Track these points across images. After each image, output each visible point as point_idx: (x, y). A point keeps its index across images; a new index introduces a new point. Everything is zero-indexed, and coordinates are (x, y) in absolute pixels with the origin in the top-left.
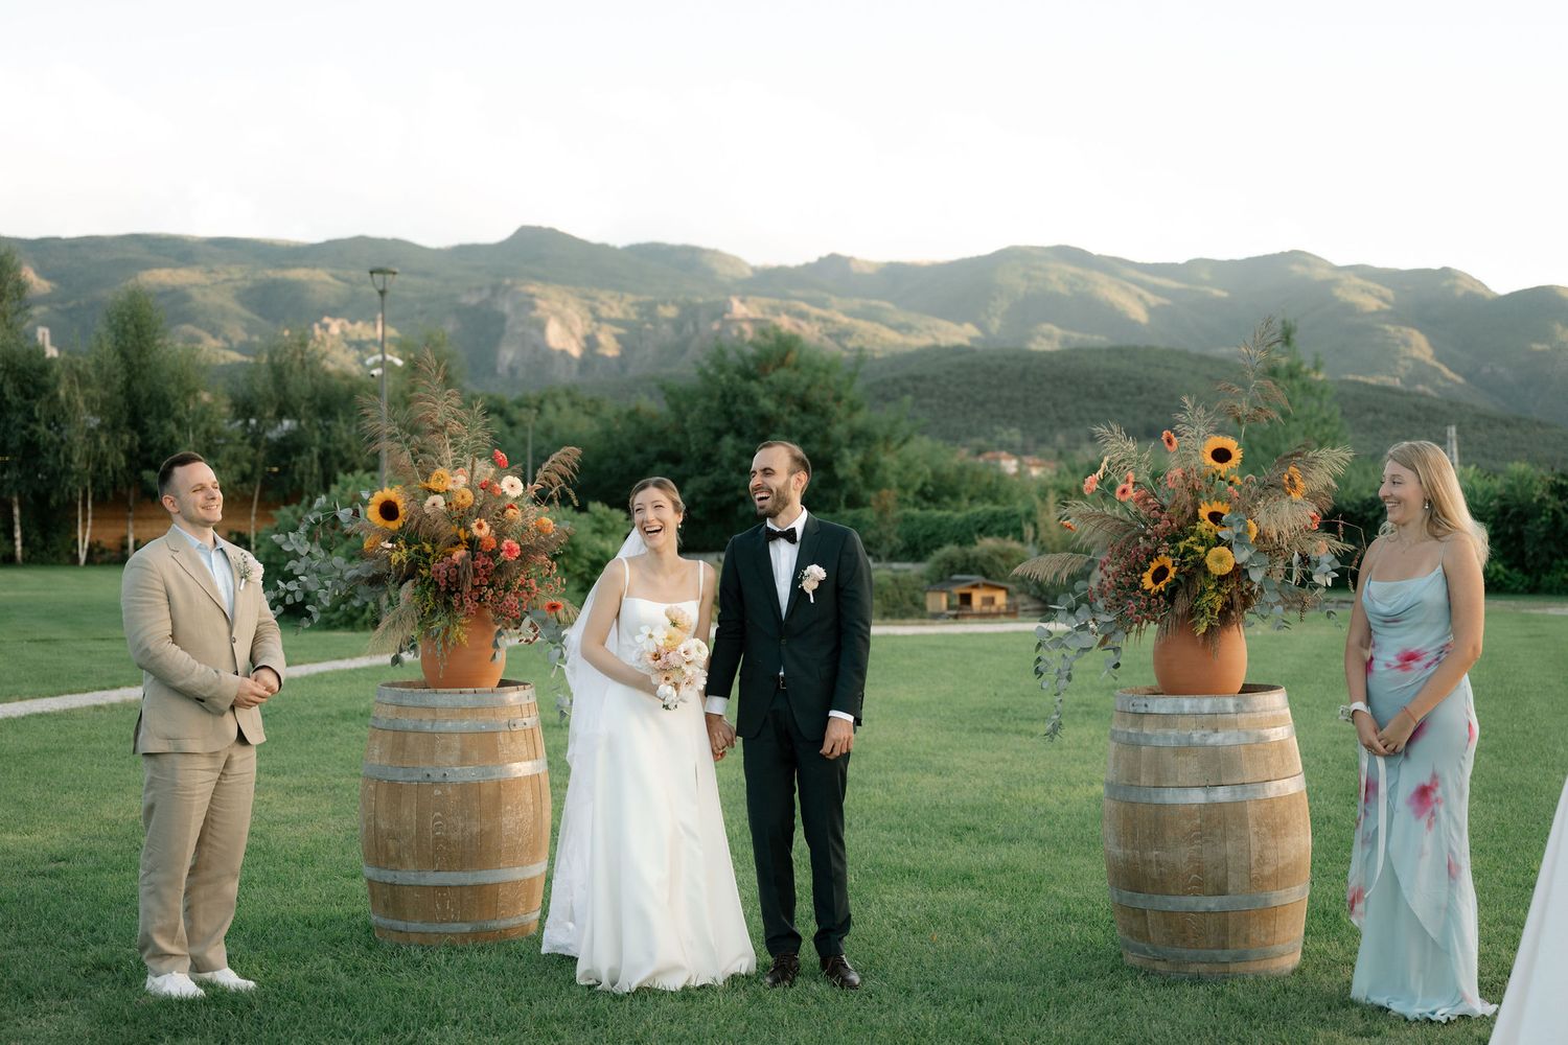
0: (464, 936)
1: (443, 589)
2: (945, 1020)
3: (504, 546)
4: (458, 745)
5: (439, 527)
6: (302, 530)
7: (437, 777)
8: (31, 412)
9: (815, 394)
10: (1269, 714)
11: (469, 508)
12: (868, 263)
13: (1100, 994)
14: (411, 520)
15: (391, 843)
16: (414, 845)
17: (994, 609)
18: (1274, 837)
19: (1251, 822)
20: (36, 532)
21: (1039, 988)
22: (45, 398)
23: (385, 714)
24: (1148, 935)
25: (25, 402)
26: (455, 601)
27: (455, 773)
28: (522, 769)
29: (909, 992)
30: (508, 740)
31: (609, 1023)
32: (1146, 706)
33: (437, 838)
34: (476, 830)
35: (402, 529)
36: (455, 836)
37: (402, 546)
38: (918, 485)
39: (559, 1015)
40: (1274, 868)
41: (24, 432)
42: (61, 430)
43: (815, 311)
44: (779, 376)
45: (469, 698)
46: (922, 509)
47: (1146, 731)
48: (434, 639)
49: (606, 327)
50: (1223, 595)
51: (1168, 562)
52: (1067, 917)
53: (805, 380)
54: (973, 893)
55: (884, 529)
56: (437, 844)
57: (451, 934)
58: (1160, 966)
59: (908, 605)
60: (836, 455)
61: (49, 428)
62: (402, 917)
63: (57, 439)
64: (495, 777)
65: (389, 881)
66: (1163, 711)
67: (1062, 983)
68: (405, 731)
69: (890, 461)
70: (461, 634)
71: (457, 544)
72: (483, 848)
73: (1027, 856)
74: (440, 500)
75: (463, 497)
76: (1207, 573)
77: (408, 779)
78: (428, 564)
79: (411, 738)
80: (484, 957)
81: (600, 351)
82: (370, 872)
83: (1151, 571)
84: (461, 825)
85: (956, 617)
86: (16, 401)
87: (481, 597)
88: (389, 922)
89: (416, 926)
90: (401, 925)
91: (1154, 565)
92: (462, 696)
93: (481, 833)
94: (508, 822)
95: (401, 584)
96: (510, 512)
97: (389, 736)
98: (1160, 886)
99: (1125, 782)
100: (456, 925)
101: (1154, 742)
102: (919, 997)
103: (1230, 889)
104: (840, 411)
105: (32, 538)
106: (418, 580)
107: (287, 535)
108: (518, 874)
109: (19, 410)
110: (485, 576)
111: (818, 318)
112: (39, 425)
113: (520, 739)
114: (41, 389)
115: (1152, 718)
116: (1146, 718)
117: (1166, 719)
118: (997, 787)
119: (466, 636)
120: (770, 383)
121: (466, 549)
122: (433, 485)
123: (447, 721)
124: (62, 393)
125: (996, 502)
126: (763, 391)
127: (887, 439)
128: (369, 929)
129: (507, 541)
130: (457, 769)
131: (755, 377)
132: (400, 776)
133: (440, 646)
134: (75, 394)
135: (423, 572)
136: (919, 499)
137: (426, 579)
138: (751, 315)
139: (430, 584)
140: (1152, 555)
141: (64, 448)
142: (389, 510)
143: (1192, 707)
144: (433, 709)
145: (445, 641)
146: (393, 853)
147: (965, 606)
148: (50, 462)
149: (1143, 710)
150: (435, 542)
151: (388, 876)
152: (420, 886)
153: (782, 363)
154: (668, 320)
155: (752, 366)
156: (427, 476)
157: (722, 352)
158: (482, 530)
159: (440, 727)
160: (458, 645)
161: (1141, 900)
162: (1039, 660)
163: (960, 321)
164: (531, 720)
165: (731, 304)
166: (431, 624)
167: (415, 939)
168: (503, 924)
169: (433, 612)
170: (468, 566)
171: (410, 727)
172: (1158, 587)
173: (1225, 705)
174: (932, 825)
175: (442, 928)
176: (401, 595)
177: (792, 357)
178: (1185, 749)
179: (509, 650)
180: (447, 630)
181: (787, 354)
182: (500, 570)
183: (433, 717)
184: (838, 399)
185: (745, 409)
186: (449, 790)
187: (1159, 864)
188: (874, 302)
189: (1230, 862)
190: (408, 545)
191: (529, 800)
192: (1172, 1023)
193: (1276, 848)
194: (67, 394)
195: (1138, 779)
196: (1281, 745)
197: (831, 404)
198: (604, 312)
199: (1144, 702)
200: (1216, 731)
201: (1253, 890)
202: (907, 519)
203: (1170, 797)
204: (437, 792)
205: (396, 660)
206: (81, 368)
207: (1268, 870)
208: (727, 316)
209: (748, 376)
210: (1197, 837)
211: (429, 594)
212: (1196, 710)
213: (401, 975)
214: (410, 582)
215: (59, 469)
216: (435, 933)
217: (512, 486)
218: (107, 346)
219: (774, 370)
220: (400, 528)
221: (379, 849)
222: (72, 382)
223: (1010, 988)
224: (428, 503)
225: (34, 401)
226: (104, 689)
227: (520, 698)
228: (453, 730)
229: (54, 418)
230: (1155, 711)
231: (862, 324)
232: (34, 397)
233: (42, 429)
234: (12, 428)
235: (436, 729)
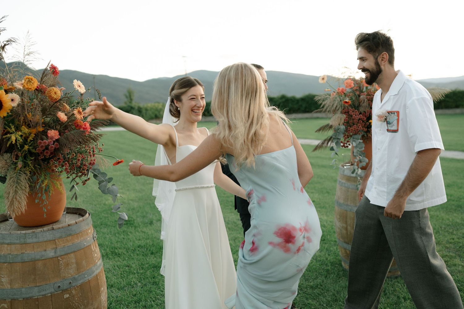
4: (74, 261)
7: (65, 285)
23: (10, 251)
27: (76, 279)
64: (95, 273)
68: (32, 261)
75: (55, 93)
77: (44, 293)
79: (40, 264)
92: (70, 227)
97: (17, 267)
123: (64, 246)
130: (76, 276)
132: (35, 293)
159: (60, 252)
171: (37, 257)
186: (73, 292)
204: (66, 296)
235: (58, 253)
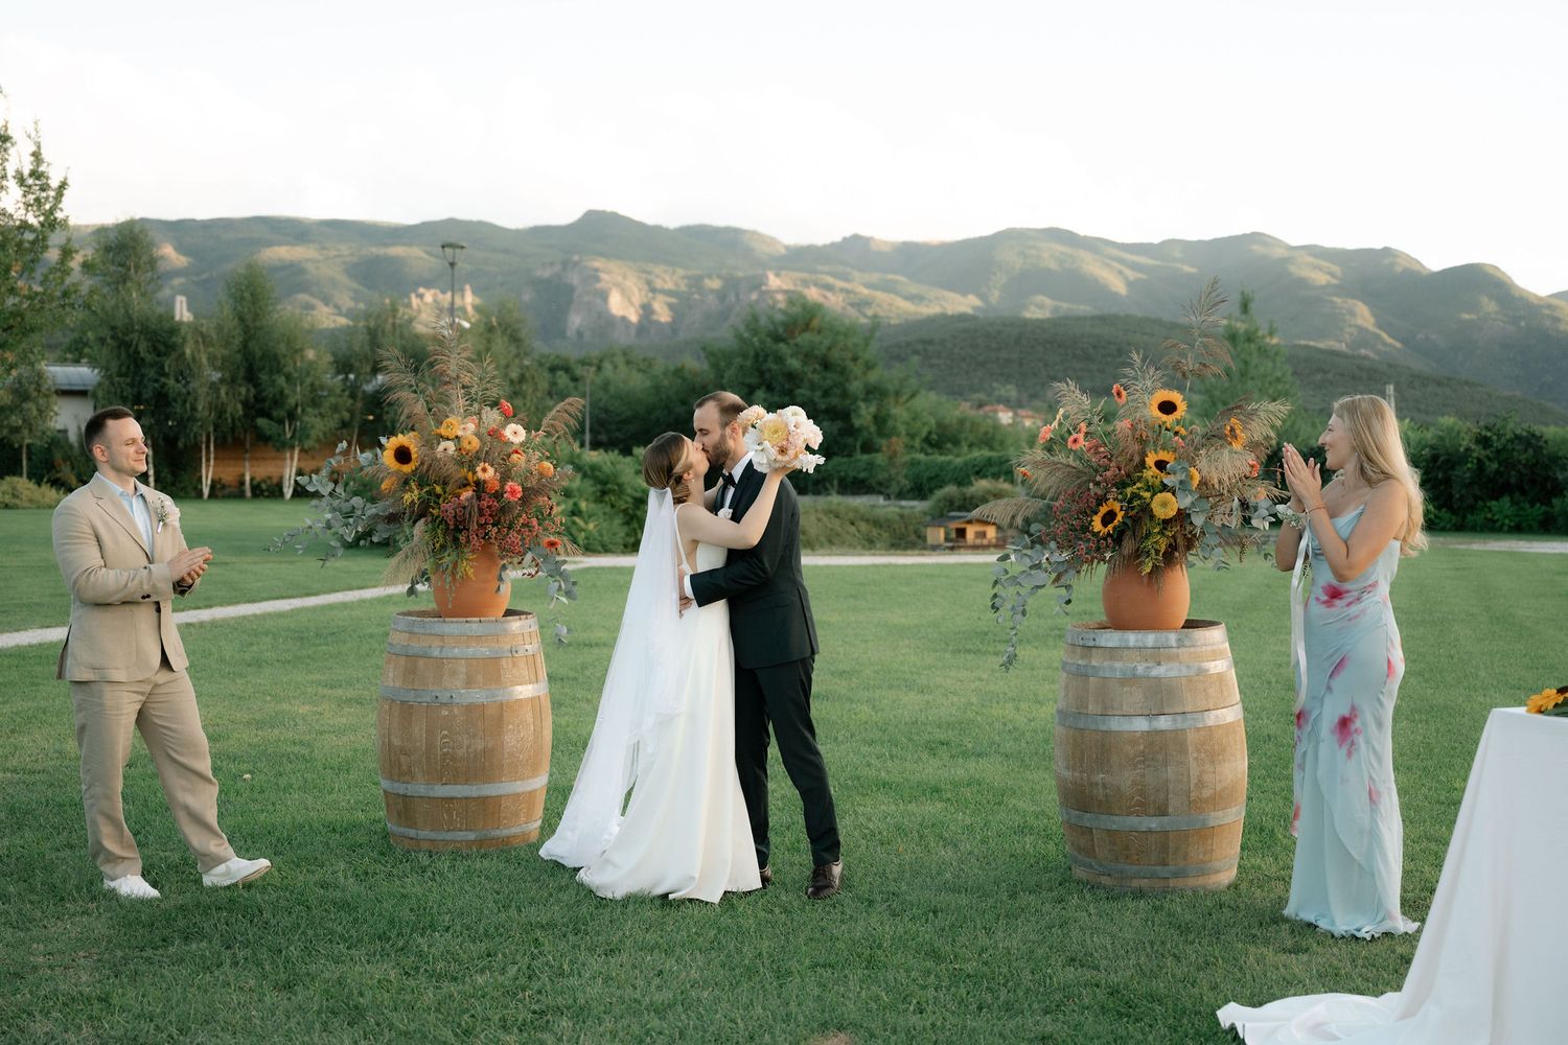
0: (469, 843)
1: (452, 527)
2: (901, 930)
3: (507, 488)
4: (464, 670)
5: (447, 470)
6: (324, 473)
7: (444, 698)
8: (162, 367)
9: (835, 355)
10: (1209, 648)
11: (477, 452)
12: (885, 243)
13: (1048, 907)
14: (422, 464)
15: (403, 758)
16: (424, 760)
17: (985, 542)
18: (1212, 762)
19: (1190, 749)
20: (166, 470)
21: (991, 901)
22: (174, 355)
23: (399, 639)
24: (1094, 851)
25: (157, 359)
26: (462, 538)
27: (461, 695)
28: (524, 692)
29: (871, 903)
30: (510, 666)
31: (589, 929)
32: (1094, 640)
33: (445, 754)
34: (480, 747)
35: (414, 472)
36: (461, 752)
37: (414, 487)
38: (924, 434)
39: (544, 922)
40: (1211, 791)
41: (156, 385)
42: (188, 383)
43: (840, 284)
44: (804, 339)
45: (474, 626)
46: (927, 454)
47: (1094, 663)
48: (444, 572)
49: (661, 298)
50: (1168, 537)
51: (1117, 506)
52: (1022, 830)
53: (827, 343)
54: (939, 805)
55: (893, 471)
56: (444, 760)
57: (458, 842)
58: (1105, 880)
59: (913, 537)
60: (853, 407)
61: (177, 381)
62: (413, 825)
63: (184, 391)
64: (499, 698)
65: (401, 792)
66: (1110, 645)
67: (1013, 896)
68: (416, 656)
69: (899, 412)
70: (468, 568)
71: (465, 486)
72: (487, 764)
73: (992, 771)
74: (451, 446)
75: (469, 443)
76: (1152, 517)
77: (419, 700)
78: (438, 504)
79: (421, 663)
80: (486, 863)
81: (655, 317)
82: (385, 784)
83: (1101, 514)
84: (466, 742)
85: (952, 548)
86: (149, 358)
87: (486, 534)
88: (402, 829)
89: (425, 834)
90: (412, 833)
91: (1103, 510)
92: (468, 625)
93: (484, 751)
94: (510, 740)
95: (415, 522)
96: (515, 456)
97: (402, 661)
98: (1106, 807)
99: (1074, 710)
100: (461, 833)
101: (1101, 674)
102: (880, 907)
103: (1170, 810)
104: (857, 370)
105: (163, 475)
106: (430, 519)
107: (311, 477)
108: (519, 787)
109: (151, 366)
110: (490, 515)
111: (842, 290)
112: (169, 379)
113: (522, 664)
114: (171, 348)
115: (1099, 651)
116: (1094, 650)
117: (1113, 653)
118: (972, 704)
119: (472, 570)
120: (796, 345)
121: (474, 491)
122: (443, 431)
123: (454, 647)
124: (188, 351)
125: (992, 448)
126: (789, 352)
127: (897, 394)
128: (386, 835)
129: (510, 483)
130: (463, 691)
131: (783, 340)
132: (410, 697)
133: (449, 579)
134: (199, 351)
135: (434, 512)
136: (925, 446)
137: (437, 517)
138: (785, 287)
139: (441, 522)
140: (1101, 500)
141: (190, 399)
142: (403, 455)
143: (1137, 641)
144: (441, 636)
145: (453, 574)
146: (404, 768)
147: (960, 539)
148: (178, 411)
149: (1091, 644)
150: (445, 483)
151: (401, 789)
152: (429, 798)
153: (807, 327)
154: (712, 291)
155: (781, 330)
156: (439, 423)
157: (755, 318)
158: (488, 473)
159: (447, 653)
160: (465, 578)
161: (1088, 820)
162: (995, 596)
163: (964, 293)
164: (533, 647)
165: (768, 279)
166: (440, 559)
167: (425, 846)
168: (505, 832)
169: (443, 547)
170: (472, 507)
171: (421, 653)
172: (1106, 530)
173: (1167, 639)
174: (910, 740)
175: (449, 836)
176: (415, 532)
177: (815, 323)
178: (1131, 680)
179: (514, 582)
180: (455, 565)
181: (811, 319)
182: (504, 510)
183: (441, 644)
184: (855, 359)
185: (774, 367)
186: (456, 710)
187: (1104, 786)
188: (890, 276)
189: (1171, 786)
190: (420, 486)
191: (529, 718)
192: (1113, 936)
193: (1214, 772)
194: (193, 352)
195: (1087, 707)
196: (1220, 677)
197: (849, 364)
198: (659, 284)
199: (1092, 636)
200: (1159, 664)
201: (1193, 812)
202: (914, 463)
203: (1115, 724)
204: (445, 713)
205: (411, 591)
206: (204, 329)
207: (1206, 793)
208: (764, 288)
209: (778, 339)
210: (1139, 762)
211: (439, 531)
212: (1140, 645)
213: (406, 880)
214: (423, 520)
215: (186, 416)
216: (443, 840)
217: (515, 433)
218: (227, 310)
219: (800, 333)
220: (413, 471)
221: (395, 763)
222: (197, 342)
223: (963, 900)
224: (441, 448)
225: (165, 358)
226: (199, 608)
227: (522, 627)
228: (459, 656)
229: (182, 373)
230: (1102, 645)
231: (880, 295)
232: (165, 355)
233: (171, 382)
234: (146, 382)
235: (444, 655)
